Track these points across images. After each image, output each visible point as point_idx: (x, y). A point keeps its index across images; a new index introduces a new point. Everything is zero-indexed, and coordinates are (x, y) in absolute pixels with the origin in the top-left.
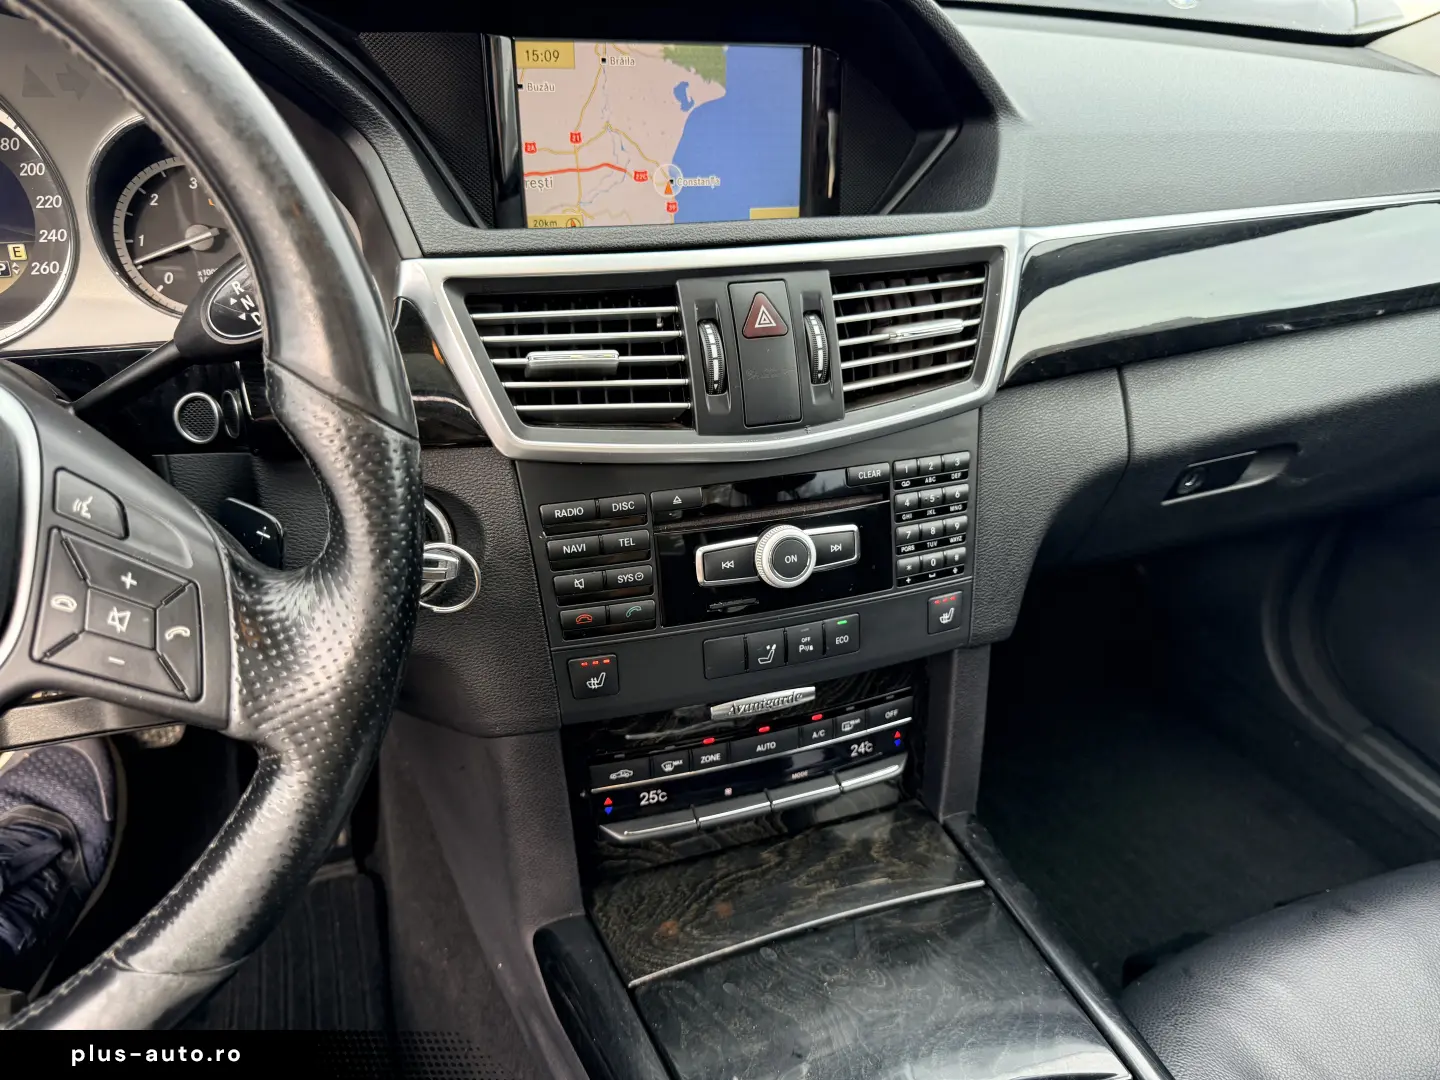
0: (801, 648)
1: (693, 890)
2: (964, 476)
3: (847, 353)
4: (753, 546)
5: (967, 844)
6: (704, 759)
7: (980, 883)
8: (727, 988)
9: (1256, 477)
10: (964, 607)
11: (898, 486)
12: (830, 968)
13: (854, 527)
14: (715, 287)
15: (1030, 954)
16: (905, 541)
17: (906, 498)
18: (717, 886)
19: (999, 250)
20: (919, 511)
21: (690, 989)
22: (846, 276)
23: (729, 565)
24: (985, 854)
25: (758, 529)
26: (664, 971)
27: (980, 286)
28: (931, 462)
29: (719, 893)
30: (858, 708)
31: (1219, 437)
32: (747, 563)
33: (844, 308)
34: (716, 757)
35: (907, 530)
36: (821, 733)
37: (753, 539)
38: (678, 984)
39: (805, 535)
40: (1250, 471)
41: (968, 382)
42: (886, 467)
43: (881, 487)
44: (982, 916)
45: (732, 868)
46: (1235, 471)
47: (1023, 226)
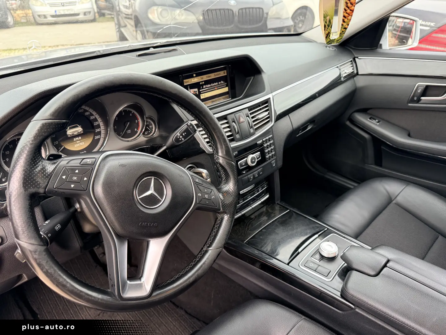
0: (256, 176)
1: (244, 226)
2: (272, 139)
3: (254, 121)
4: (246, 160)
5: (283, 205)
6: (240, 202)
7: (289, 210)
8: (261, 237)
9: (309, 128)
10: (276, 162)
11: (264, 143)
12: (275, 229)
13: (259, 152)
14: (233, 115)
15: (303, 218)
16: (267, 153)
17: (265, 145)
18: (248, 224)
19: (270, 98)
20: (267, 147)
21: (255, 239)
22: (250, 108)
23: (244, 164)
24: (287, 206)
25: (247, 157)
26: (249, 239)
27: (267, 105)
28: (267, 138)
29: (249, 225)
30: (261, 186)
31: (305, 122)
32: (246, 163)
33: (251, 114)
34: (242, 201)
35: (266, 151)
36: (256, 192)
37: (246, 159)
38: (253, 239)
39: (254, 155)
40: (309, 126)
41: (270, 122)
42: (262, 140)
43: (262, 145)
44: (292, 214)
45: (248, 221)
46: (306, 127)
47: (272, 93)
